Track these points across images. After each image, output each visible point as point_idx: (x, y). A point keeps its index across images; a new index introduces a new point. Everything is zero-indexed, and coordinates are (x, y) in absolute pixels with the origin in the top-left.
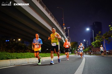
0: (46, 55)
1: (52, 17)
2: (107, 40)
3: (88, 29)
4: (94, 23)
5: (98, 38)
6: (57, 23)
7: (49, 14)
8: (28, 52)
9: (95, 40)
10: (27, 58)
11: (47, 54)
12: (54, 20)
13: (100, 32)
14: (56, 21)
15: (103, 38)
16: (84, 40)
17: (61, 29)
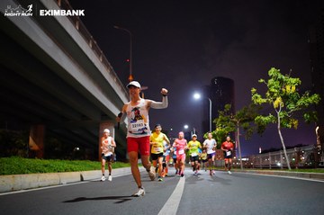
0: (73, 166)
1: (98, 54)
2: (246, 129)
3: (197, 96)
4: (213, 81)
5: (222, 121)
6: (111, 73)
7: (88, 43)
8: (15, 154)
9: (214, 129)
10: (11, 174)
11: (77, 162)
12: (104, 62)
13: (228, 106)
14: (107, 66)
15: (235, 123)
16: (186, 127)
17: (123, 90)
